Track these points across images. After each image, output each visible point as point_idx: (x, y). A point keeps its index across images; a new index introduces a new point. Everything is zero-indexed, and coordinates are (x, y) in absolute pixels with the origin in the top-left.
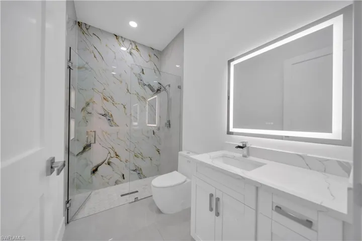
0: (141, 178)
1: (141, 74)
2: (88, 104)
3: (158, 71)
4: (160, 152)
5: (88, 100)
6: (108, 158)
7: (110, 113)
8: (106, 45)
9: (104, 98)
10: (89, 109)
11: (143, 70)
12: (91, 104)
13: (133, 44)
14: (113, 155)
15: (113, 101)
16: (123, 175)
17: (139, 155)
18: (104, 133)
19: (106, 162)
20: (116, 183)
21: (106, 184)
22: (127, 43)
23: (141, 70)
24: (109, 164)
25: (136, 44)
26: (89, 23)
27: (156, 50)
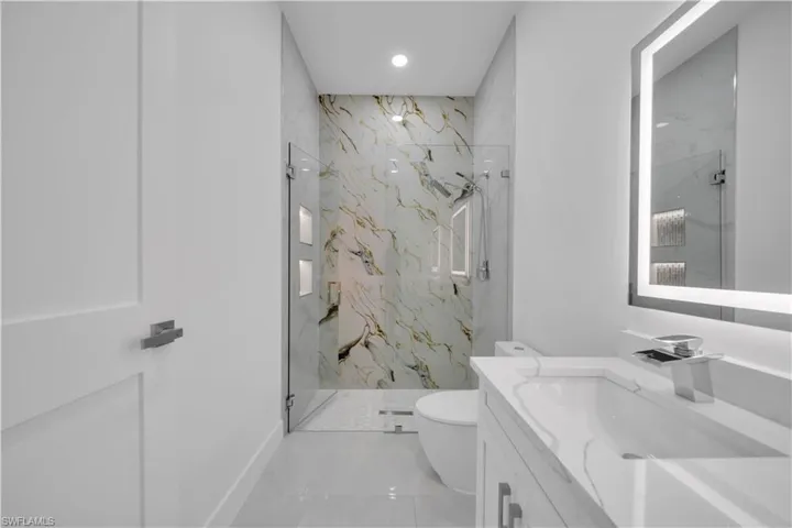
0: (426, 387)
1: (427, 161)
2: (334, 235)
3: (465, 145)
4: (472, 336)
5: (334, 228)
6: (365, 334)
7: (369, 249)
8: (361, 122)
9: (358, 223)
10: (335, 243)
11: (430, 152)
12: (339, 234)
13: (408, 100)
14: (374, 330)
15: (373, 226)
16: (392, 372)
17: (422, 336)
18: (359, 287)
19: (362, 341)
20: (380, 385)
21: (362, 383)
22: (397, 106)
23: (426, 154)
24: (367, 346)
25: (413, 102)
26: (333, 92)
27: (460, 97)
